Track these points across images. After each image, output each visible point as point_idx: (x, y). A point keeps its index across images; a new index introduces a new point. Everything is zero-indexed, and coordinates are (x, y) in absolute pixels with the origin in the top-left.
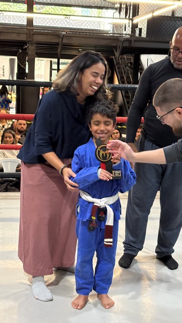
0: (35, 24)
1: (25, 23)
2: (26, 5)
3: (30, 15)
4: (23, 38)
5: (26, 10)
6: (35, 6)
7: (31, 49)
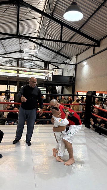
0: (19, 76)
1: (16, 76)
2: (17, 71)
3: (18, 74)
4: (15, 80)
6: (19, 71)
7: (18, 83)
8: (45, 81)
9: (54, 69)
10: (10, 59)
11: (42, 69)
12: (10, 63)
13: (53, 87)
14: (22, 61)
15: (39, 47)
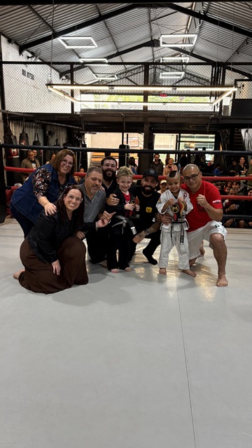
0: (149, 109)
1: (142, 109)
2: (143, 97)
3: (145, 104)
4: (141, 120)
5: (142, 100)
6: (149, 97)
7: (146, 127)
8: (213, 118)
9: (239, 84)
10: (127, 66)
11: (206, 84)
12: (127, 78)
13: (232, 132)
14: (155, 68)
15: (198, 25)
